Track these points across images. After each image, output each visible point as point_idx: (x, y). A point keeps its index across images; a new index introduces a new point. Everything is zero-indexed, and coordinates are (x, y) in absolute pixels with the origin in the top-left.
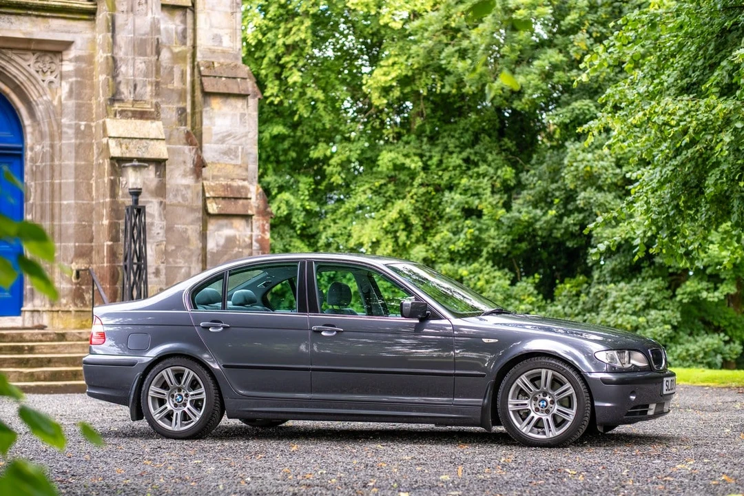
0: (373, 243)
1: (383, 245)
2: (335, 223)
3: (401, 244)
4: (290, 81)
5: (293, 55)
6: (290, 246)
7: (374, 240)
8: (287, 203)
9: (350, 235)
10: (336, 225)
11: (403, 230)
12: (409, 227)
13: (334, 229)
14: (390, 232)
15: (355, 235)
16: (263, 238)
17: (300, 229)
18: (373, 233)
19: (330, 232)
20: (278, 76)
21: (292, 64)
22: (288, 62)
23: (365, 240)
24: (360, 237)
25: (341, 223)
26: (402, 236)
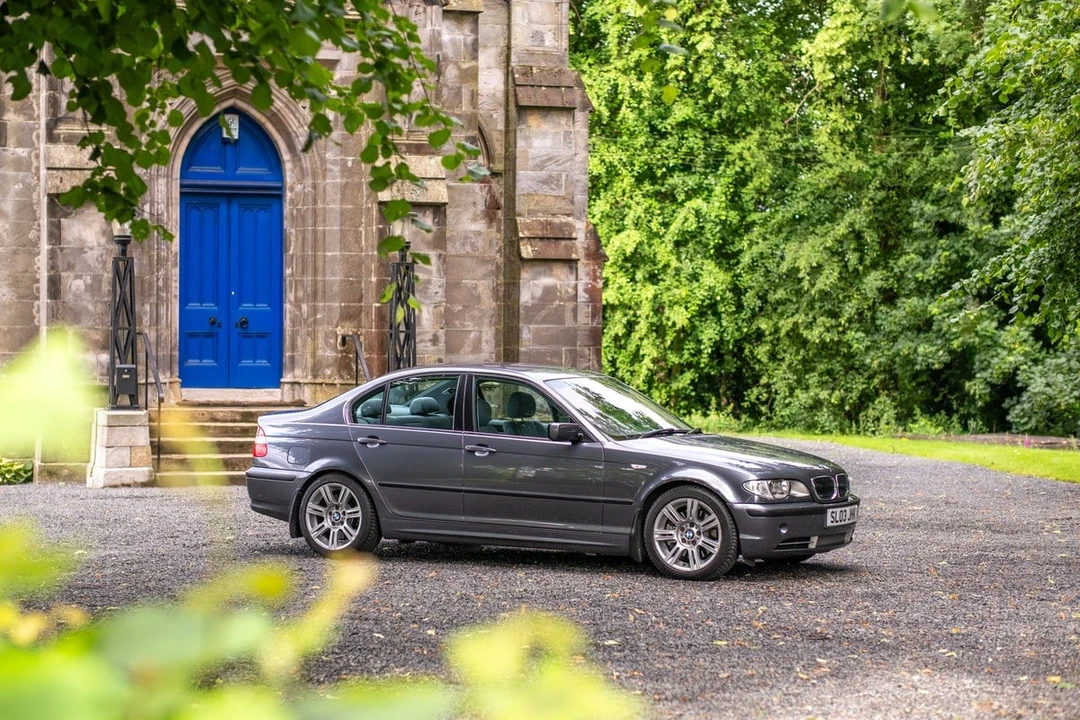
0: (812, 268)
1: (826, 272)
2: (765, 239)
3: (851, 269)
4: (700, 48)
5: (705, 13)
6: (701, 269)
7: (814, 264)
8: (698, 213)
9: (782, 258)
10: (767, 242)
11: (855, 250)
12: (860, 249)
13: (762, 246)
14: (837, 253)
15: (789, 257)
16: (593, 287)
17: (714, 247)
18: (812, 255)
19: (755, 249)
20: (683, 43)
21: (703, 26)
22: (698, 24)
23: (802, 264)
24: (795, 260)
25: (773, 240)
26: (852, 258)
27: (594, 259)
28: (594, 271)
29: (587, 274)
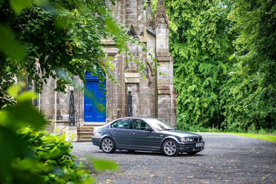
0: (236, 94)
1: (239, 95)
2: (226, 87)
3: (245, 94)
4: (209, 42)
5: (210, 34)
6: (210, 94)
7: (237, 93)
8: (209, 81)
9: (230, 91)
10: (226, 88)
11: (246, 89)
12: (248, 89)
13: (225, 89)
14: (242, 90)
15: (231, 91)
16: (174, 100)
17: (213, 89)
18: (236, 90)
19: (223, 90)
20: (205, 41)
21: (210, 37)
22: (208, 37)
23: (234, 93)
24: (232, 92)
25: (227, 87)
26: (246, 91)
27: (175, 94)
28: (175, 96)
29: (173, 97)
